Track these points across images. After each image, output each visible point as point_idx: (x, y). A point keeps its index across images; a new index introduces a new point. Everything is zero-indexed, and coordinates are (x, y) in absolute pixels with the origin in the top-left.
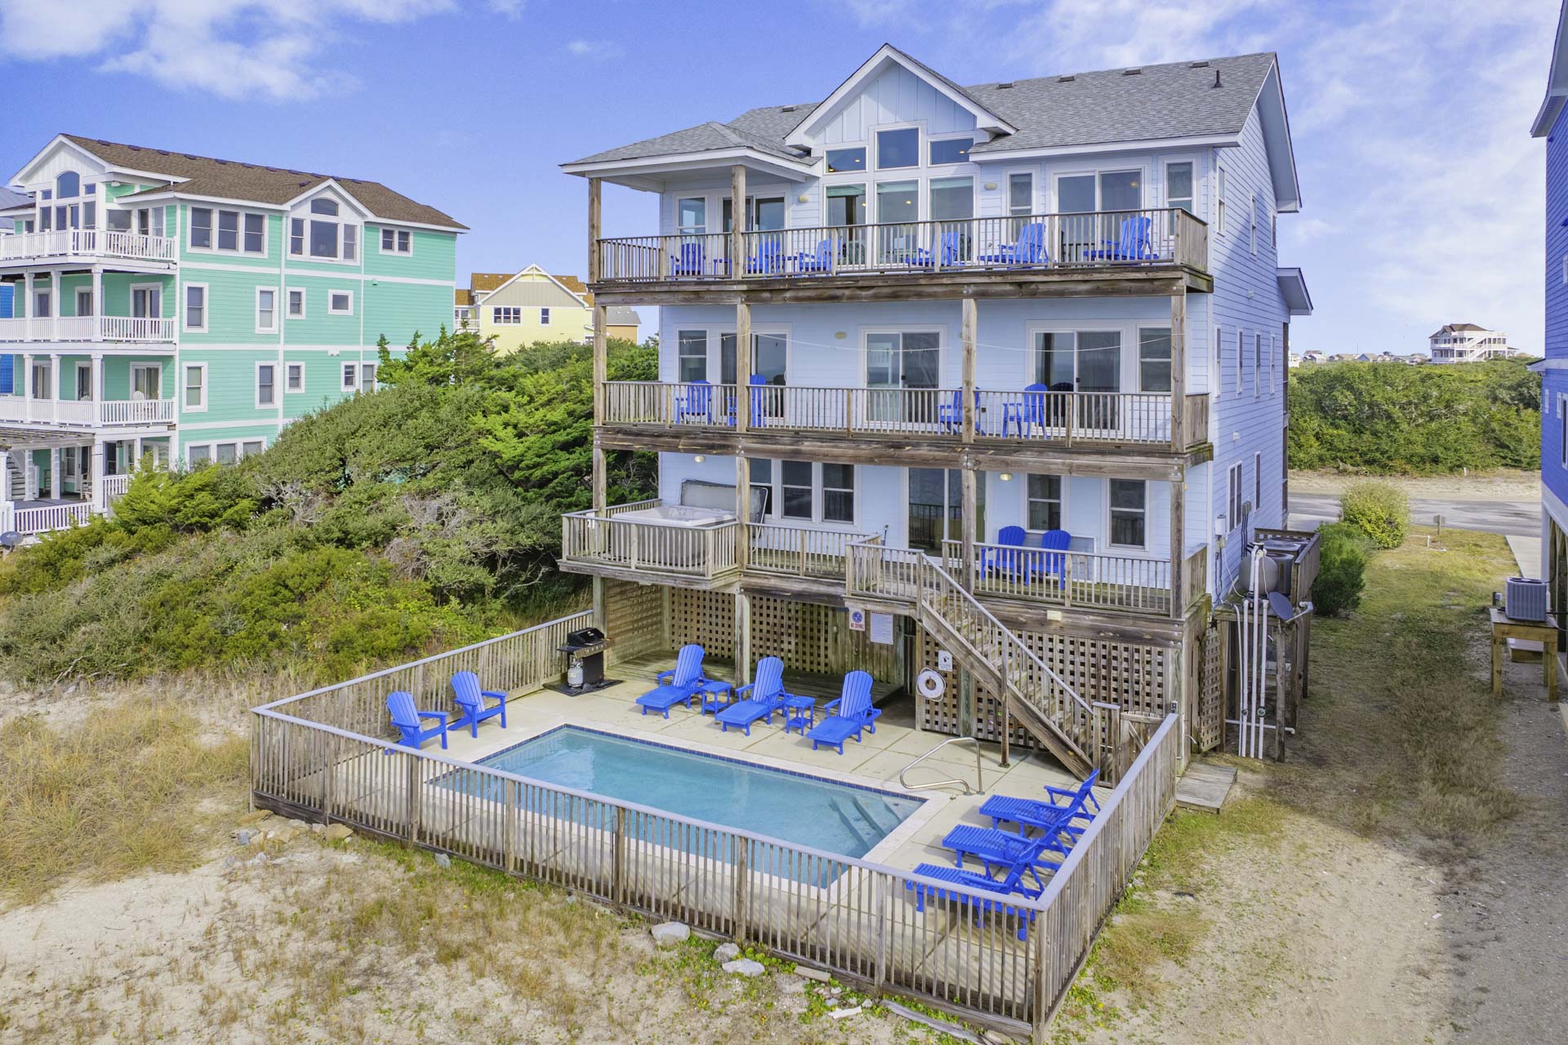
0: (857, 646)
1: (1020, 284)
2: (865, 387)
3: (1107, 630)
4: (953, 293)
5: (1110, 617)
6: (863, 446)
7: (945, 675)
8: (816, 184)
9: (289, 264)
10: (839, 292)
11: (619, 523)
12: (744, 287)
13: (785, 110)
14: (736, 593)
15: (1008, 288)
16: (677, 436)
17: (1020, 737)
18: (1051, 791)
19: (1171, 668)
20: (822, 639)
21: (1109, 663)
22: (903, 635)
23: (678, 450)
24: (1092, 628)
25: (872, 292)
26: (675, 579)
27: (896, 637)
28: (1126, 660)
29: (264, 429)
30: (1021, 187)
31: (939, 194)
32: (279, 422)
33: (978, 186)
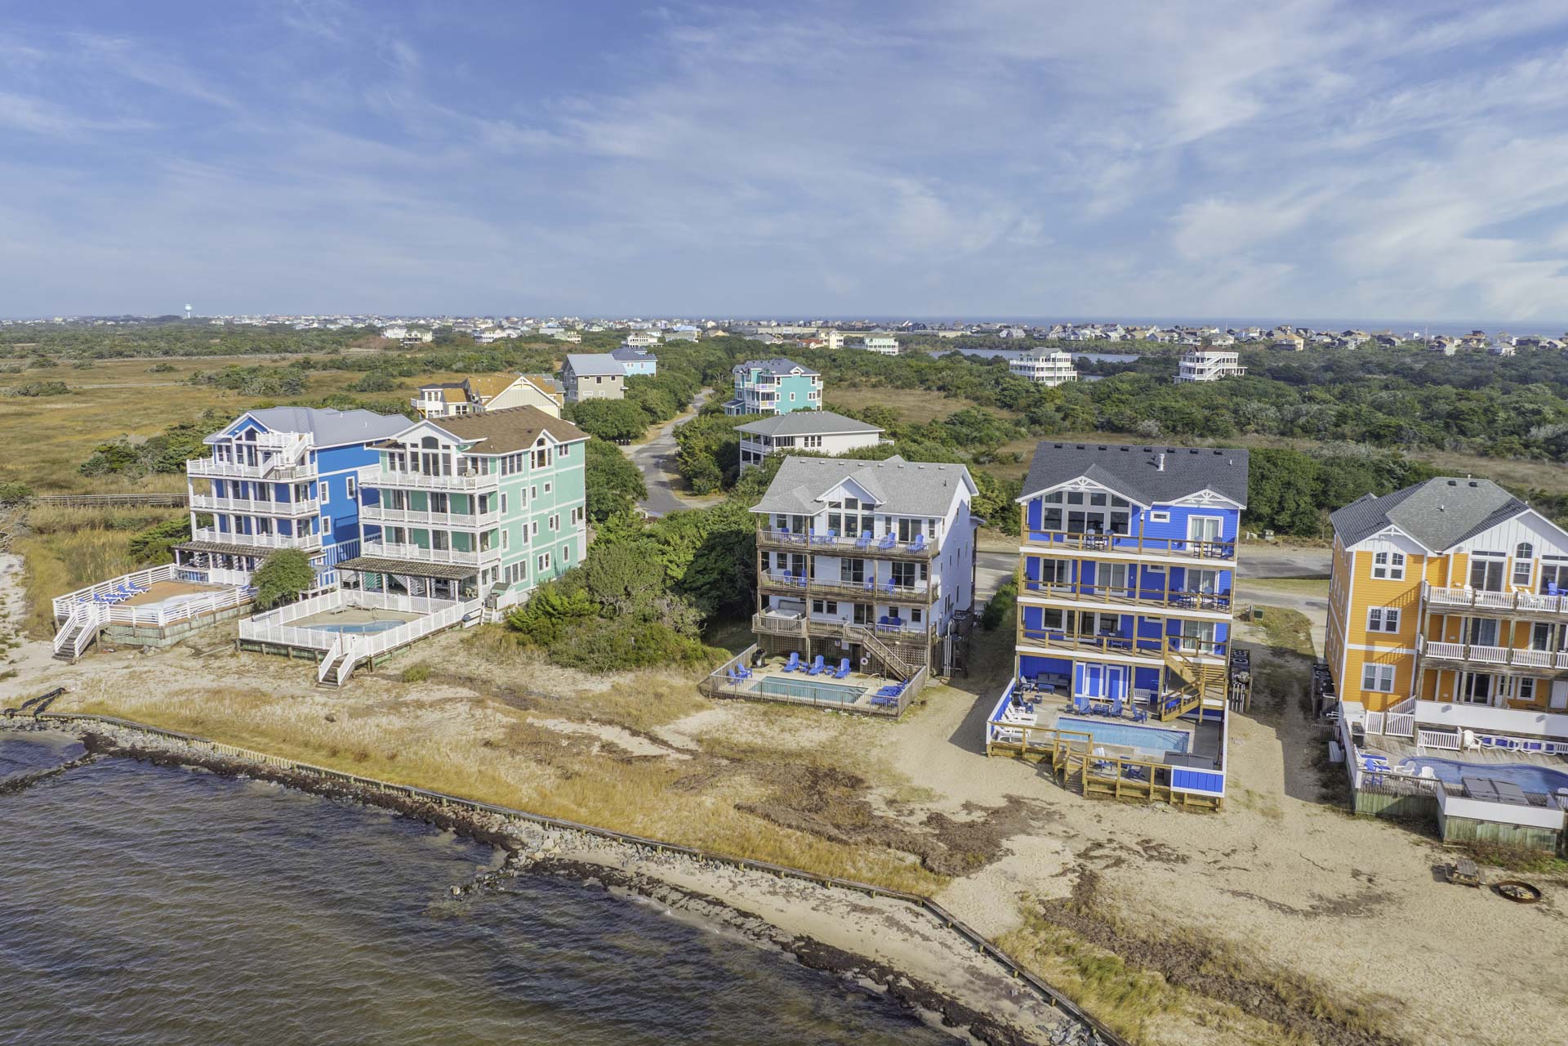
0: (843, 652)
2: (840, 581)
3: (910, 646)
5: (911, 642)
7: (868, 659)
8: (825, 513)
9: (532, 474)
14: (807, 638)
16: (787, 592)
17: (888, 674)
18: (895, 685)
19: (926, 654)
21: (911, 654)
24: (906, 645)
28: (914, 653)
29: (526, 555)
30: (888, 520)
31: (864, 519)
32: (531, 550)
33: (876, 518)
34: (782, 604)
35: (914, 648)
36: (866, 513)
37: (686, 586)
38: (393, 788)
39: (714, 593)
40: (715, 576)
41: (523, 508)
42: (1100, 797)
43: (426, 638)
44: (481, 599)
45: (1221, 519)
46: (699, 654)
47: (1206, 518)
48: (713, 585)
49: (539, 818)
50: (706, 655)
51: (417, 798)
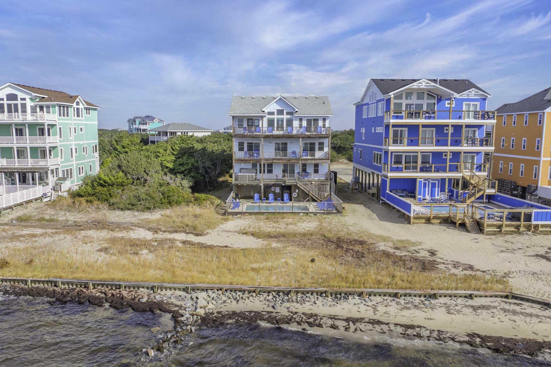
1: (309, 137)
2: (274, 151)
3: (320, 184)
5: (320, 182)
7: (297, 193)
8: (265, 117)
9: (74, 120)
12: (264, 136)
14: (262, 185)
15: (307, 137)
16: (249, 161)
22: (281, 189)
24: (318, 184)
29: (72, 165)
30: (301, 120)
32: (74, 163)
33: (294, 119)
34: (242, 170)
35: (322, 184)
36: (289, 117)
37: (176, 171)
38: (39, 282)
39: (192, 174)
41: (70, 138)
42: (494, 233)
43: (21, 204)
44: (51, 186)
45: (478, 103)
47: (472, 103)
49: (180, 286)
51: (63, 287)
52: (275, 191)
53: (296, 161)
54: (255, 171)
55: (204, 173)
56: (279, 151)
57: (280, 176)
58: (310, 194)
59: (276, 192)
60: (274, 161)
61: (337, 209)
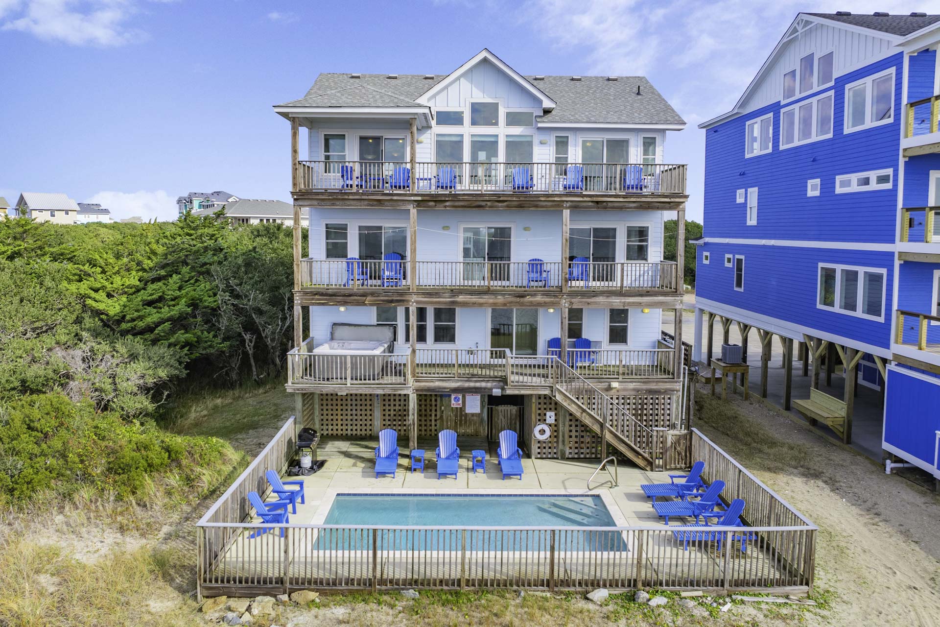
0: (456, 416)
1: (597, 202)
2: (461, 259)
3: (643, 390)
4: (558, 206)
5: (644, 382)
6: (499, 297)
7: (550, 425)
8: (429, 132)
10: (483, 204)
11: (319, 356)
12: (419, 198)
13: (353, 77)
14: (410, 393)
15: (590, 204)
16: (364, 295)
17: (593, 453)
18: (672, 477)
19: (675, 405)
20: (433, 415)
21: (643, 407)
22: (486, 407)
23: (365, 305)
24: (634, 390)
25: (505, 204)
26: (383, 389)
27: (482, 407)
28: (652, 404)
30: (561, 141)
31: (513, 145)
33: (536, 141)
34: (340, 332)
35: (650, 392)
36: (517, 130)
37: (124, 326)
39: (181, 336)
40: (182, 307)
46: (156, 455)
48: (180, 323)
50: (172, 456)
52: (462, 409)
53: (547, 300)
54: (388, 333)
55: (240, 329)
56: (480, 260)
57: (484, 357)
58: (608, 437)
59: (469, 410)
60: (461, 298)
61: (780, 562)
